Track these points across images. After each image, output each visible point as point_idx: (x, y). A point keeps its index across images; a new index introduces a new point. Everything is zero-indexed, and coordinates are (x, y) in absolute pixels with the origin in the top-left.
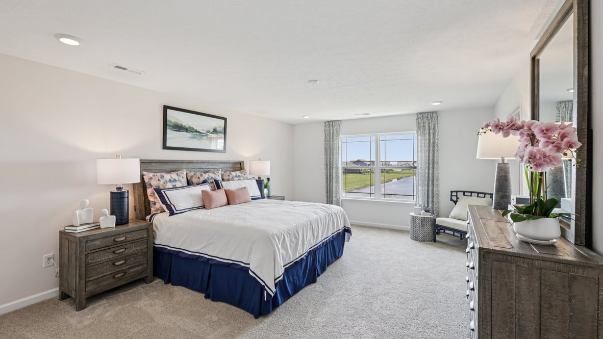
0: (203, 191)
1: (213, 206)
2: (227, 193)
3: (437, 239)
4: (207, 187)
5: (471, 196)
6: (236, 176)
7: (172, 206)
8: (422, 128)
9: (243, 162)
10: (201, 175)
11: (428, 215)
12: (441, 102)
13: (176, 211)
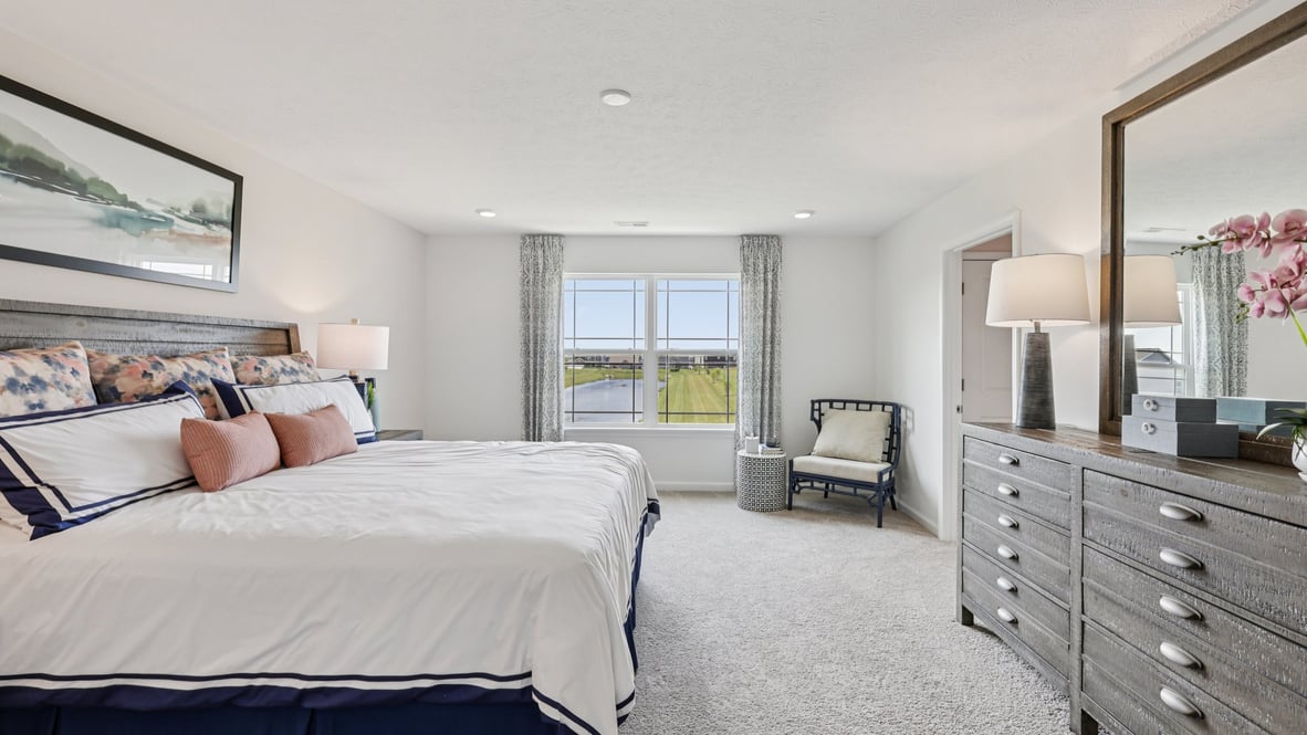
0: (186, 423)
1: (237, 475)
2: (278, 425)
3: (795, 503)
4: (192, 409)
5: (844, 408)
6: (283, 371)
7: (45, 492)
8: (751, 269)
9: (296, 327)
10: (157, 365)
11: (775, 454)
12: (811, 212)
13: (71, 510)
